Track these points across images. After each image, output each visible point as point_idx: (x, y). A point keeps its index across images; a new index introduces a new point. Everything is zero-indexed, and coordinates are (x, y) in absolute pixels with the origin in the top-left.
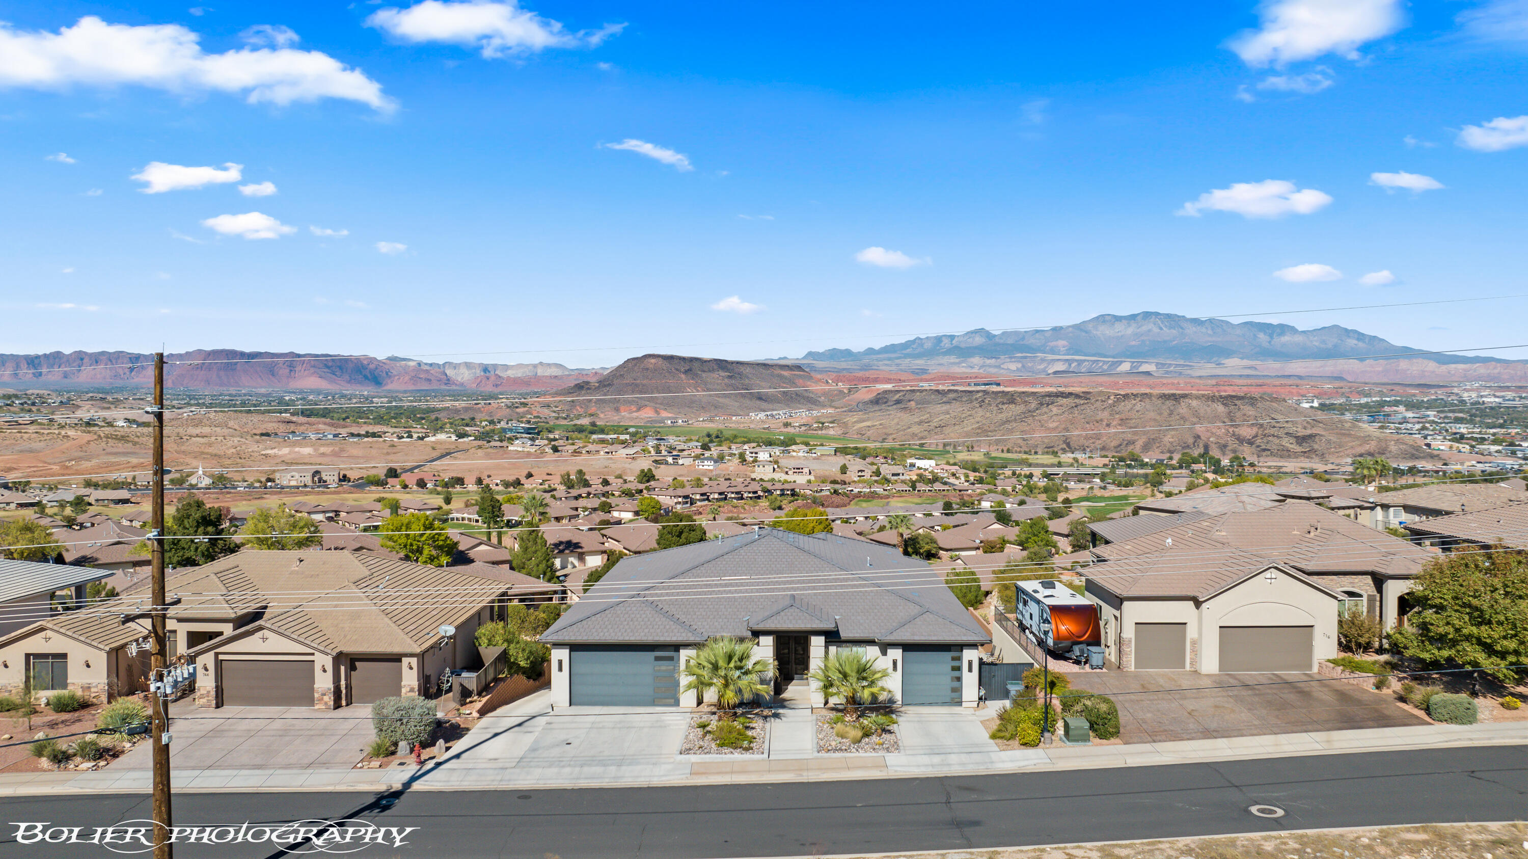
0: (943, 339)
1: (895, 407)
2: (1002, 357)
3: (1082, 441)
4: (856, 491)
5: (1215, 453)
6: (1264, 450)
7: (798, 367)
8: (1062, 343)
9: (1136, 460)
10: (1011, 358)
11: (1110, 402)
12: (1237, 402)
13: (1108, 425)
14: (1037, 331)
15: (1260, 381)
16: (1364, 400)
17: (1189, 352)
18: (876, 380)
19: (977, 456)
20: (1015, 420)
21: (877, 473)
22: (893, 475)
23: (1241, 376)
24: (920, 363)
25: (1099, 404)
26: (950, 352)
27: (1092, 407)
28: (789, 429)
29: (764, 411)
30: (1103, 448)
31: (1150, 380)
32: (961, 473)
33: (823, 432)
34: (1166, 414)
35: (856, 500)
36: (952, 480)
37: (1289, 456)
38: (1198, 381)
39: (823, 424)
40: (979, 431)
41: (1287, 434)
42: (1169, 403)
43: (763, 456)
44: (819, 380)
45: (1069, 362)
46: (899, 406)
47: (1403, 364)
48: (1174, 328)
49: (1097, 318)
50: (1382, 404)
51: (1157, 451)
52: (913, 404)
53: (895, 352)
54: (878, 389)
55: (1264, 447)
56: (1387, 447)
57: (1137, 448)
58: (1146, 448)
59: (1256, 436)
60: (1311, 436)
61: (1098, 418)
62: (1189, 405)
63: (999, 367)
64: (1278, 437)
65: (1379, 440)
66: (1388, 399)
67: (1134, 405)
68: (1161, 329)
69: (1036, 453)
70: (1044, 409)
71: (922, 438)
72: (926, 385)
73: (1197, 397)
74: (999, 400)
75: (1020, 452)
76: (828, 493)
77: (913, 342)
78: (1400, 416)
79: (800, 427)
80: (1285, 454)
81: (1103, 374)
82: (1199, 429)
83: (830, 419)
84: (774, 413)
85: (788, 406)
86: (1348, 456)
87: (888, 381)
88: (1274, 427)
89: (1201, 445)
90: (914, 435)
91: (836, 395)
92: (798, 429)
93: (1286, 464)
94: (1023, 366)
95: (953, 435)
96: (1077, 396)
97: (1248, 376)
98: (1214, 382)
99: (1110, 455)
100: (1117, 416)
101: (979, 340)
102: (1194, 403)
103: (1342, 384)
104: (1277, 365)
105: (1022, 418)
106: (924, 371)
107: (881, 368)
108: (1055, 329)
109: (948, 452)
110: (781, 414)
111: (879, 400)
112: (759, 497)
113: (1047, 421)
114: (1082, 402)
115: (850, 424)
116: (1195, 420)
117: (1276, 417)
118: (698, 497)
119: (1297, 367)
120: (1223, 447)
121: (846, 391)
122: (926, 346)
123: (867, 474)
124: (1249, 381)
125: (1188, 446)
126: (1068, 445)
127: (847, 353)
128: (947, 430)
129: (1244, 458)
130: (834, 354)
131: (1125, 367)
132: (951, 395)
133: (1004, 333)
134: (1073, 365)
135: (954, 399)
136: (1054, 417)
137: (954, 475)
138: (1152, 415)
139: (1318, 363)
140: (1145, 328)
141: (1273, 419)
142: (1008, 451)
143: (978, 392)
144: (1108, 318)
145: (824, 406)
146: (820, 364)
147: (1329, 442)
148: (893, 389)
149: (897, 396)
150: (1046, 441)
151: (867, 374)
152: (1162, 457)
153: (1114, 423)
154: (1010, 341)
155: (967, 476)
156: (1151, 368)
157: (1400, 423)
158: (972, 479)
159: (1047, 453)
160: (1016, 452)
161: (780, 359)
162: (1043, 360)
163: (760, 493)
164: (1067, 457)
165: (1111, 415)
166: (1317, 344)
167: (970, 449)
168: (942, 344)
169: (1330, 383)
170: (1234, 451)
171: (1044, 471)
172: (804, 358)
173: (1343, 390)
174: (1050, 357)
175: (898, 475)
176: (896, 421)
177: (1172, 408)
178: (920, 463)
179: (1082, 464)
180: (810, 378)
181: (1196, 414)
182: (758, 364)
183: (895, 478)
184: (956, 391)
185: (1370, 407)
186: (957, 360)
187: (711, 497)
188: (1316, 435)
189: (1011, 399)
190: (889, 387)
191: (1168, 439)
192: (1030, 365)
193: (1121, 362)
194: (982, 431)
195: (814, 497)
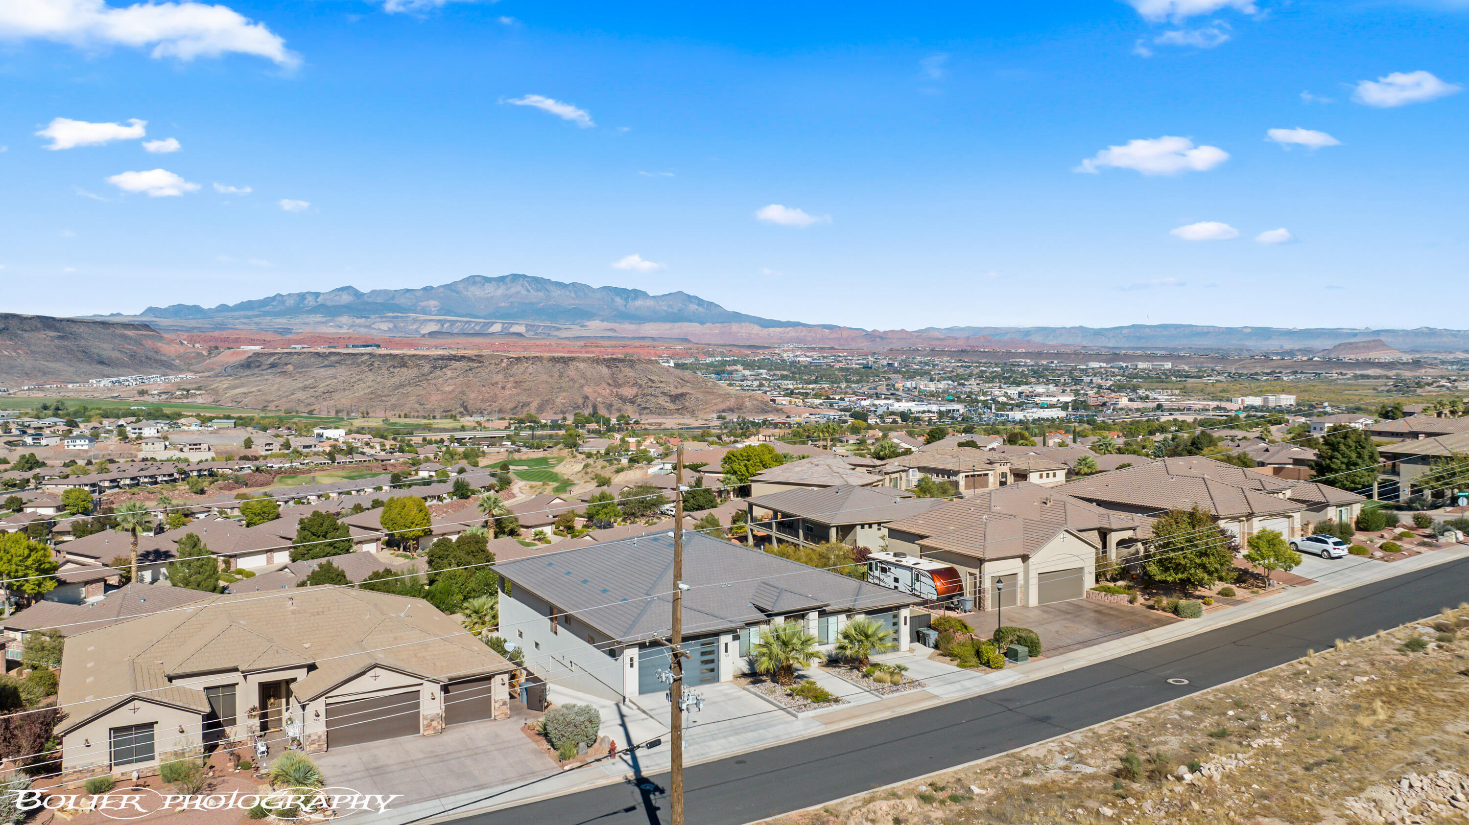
0: (307, 296)
1: (270, 371)
2: (373, 316)
3: (479, 404)
4: (276, 466)
5: (603, 412)
6: (645, 408)
7: (146, 326)
8: (433, 303)
9: (534, 422)
10: (381, 317)
11: (504, 365)
12: (620, 365)
13: (503, 388)
14: (407, 291)
15: (623, 343)
16: (709, 360)
17: (555, 313)
18: (238, 341)
19: (375, 422)
20: (409, 384)
21: (287, 445)
22: (305, 447)
23: (602, 337)
24: (282, 322)
25: (493, 366)
26: (315, 310)
27: (487, 371)
28: (146, 398)
29: (108, 377)
30: (500, 411)
31: (525, 342)
32: (376, 442)
33: (189, 400)
34: (556, 376)
35: (279, 476)
36: (367, 450)
37: (666, 414)
38: (567, 342)
39: (188, 391)
40: (373, 396)
41: (662, 393)
42: (559, 366)
43: (149, 431)
44: (172, 341)
45: (442, 322)
46: (274, 370)
47: (735, 327)
48: (540, 290)
49: (468, 279)
50: (724, 363)
51: (551, 412)
52: (290, 368)
53: (252, 309)
54: (245, 352)
55: (644, 406)
56: (743, 402)
57: (533, 409)
58: (541, 409)
59: (637, 396)
60: (682, 395)
61: (494, 381)
62: (577, 368)
63: (369, 327)
64: (655, 396)
65: (737, 397)
66: (728, 359)
67: (527, 368)
68: (528, 291)
69: (434, 417)
70: (438, 373)
71: (309, 405)
72: (298, 348)
73: (584, 360)
74: (389, 364)
75: (418, 417)
76: (250, 471)
77: (273, 299)
78: (740, 374)
79: (159, 394)
80: (662, 411)
81: (477, 334)
82: (587, 390)
83: (194, 386)
84: (121, 379)
85: (137, 370)
86: (713, 412)
87: (252, 342)
88: (651, 387)
89: (590, 406)
90: (300, 401)
91: (194, 358)
92: (157, 398)
93: (664, 421)
94: (395, 326)
95: (344, 400)
96: (470, 359)
97: (609, 337)
98: (582, 343)
99: (507, 417)
100: (511, 379)
101: (346, 298)
102: (582, 366)
103: (690, 345)
104: (633, 327)
105: (417, 382)
106: (288, 331)
107: (237, 326)
108: (427, 289)
109: (342, 419)
110: (132, 381)
111: (250, 364)
112: (175, 480)
113: (442, 385)
114: (476, 365)
115: (221, 391)
116: (583, 381)
117: (652, 378)
118: (107, 484)
119: (650, 329)
120: (609, 407)
121: (205, 353)
122: (287, 304)
123: (276, 448)
124: (613, 343)
125: (578, 407)
126: (466, 408)
127: (197, 309)
128: (336, 396)
129: (629, 417)
130: (179, 310)
131: (497, 328)
132: (333, 358)
133: (373, 292)
134: (446, 326)
135: (337, 363)
136: (450, 381)
137: (367, 444)
138: (544, 377)
139: (668, 326)
140: (513, 290)
141: (650, 380)
142: (406, 416)
143: (363, 354)
144: (477, 279)
145: (181, 371)
146: (163, 322)
147: (697, 399)
148: (262, 351)
149: (272, 360)
150: (443, 404)
151: (225, 334)
152: (555, 417)
153: (509, 386)
154: (379, 300)
155: (383, 445)
156: (521, 329)
157: (742, 381)
158: (388, 447)
159: (446, 417)
160: (414, 417)
161: (112, 315)
162: (415, 320)
163: (176, 476)
164: (467, 421)
165: (505, 378)
166: (665, 308)
167: (366, 415)
168: (306, 302)
169: (680, 345)
170: (619, 410)
171: (452, 436)
172: (142, 315)
173: (692, 351)
174: (423, 317)
175: (310, 446)
176: (276, 387)
177: (562, 370)
178: (328, 433)
179: (485, 428)
180: (161, 338)
181: (583, 376)
182: (95, 323)
183: (307, 450)
184: (339, 354)
185: (715, 367)
186: (324, 319)
187: (122, 483)
188: (686, 394)
189: (402, 362)
190: (257, 348)
191: (560, 400)
192: (402, 325)
193: (493, 323)
194: (376, 396)
195: (237, 477)
